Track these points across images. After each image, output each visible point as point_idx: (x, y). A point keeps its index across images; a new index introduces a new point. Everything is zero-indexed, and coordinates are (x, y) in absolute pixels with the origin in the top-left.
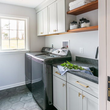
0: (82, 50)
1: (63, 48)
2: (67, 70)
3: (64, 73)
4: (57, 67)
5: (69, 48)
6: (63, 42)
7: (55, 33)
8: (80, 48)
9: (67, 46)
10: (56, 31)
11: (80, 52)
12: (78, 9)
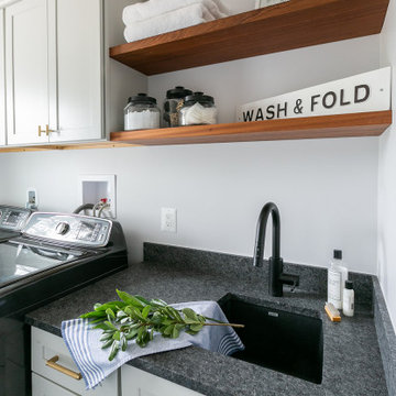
0: (174, 218)
1: (87, 207)
2: (124, 357)
3: (107, 372)
4: (58, 333)
5: (112, 208)
6: (84, 183)
7: (44, 139)
8: (163, 209)
9: (105, 200)
10: (48, 131)
11: (163, 226)
12: (170, 40)
